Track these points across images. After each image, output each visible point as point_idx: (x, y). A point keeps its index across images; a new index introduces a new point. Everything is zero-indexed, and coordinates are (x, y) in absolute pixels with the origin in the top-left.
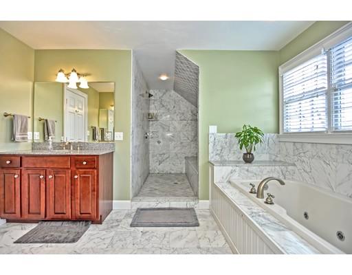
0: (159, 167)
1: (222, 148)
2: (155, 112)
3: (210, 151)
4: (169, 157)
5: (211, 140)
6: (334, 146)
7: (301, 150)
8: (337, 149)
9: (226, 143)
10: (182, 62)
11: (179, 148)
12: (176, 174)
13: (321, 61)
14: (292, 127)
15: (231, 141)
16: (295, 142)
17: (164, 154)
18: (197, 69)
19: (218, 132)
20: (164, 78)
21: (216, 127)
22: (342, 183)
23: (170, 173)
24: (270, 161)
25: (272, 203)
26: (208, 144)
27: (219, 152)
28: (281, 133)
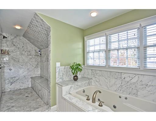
0: (11, 87)
1: (63, 74)
2: (7, 49)
3: (57, 77)
4: (19, 79)
5: (57, 70)
6: (109, 72)
7: (95, 73)
8: (110, 73)
9: (65, 72)
10: (37, 21)
11: (27, 72)
12: (25, 89)
13: (103, 39)
14: (90, 63)
15: (67, 70)
16: (92, 70)
17: (15, 77)
18: (49, 28)
19: (61, 66)
20: (18, 27)
21: (60, 63)
22: (112, 86)
23: (20, 89)
24: (82, 78)
25: (102, 106)
26: (56, 73)
27: (61, 77)
28: (85, 65)
